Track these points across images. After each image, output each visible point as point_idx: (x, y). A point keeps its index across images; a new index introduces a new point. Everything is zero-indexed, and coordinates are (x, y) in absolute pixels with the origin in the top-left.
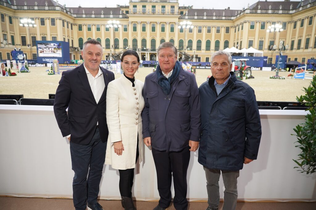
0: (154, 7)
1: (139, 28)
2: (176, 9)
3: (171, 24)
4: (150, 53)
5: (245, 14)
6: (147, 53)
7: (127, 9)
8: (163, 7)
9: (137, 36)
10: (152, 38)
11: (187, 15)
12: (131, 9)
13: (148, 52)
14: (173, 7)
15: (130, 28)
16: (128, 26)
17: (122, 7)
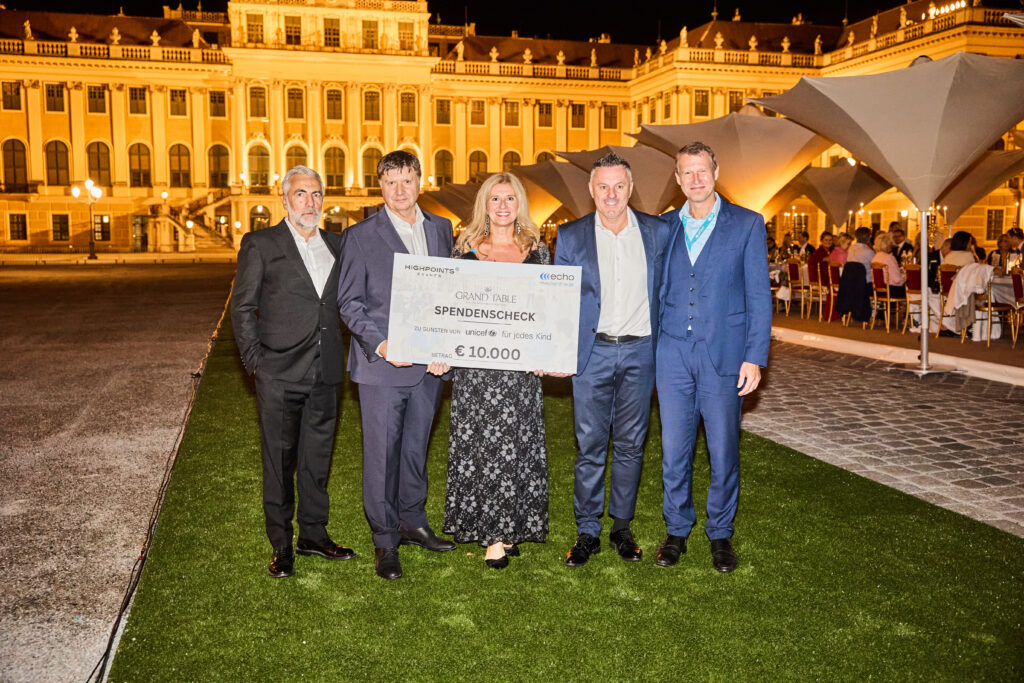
0: (332, 23)
2: (421, 37)
3: (401, 90)
5: (676, 65)
7: (210, 28)
8: (370, 25)
9: (268, 136)
11: (461, 57)
12: (241, 28)
14: (405, 26)
16: (230, 95)
17: (189, 16)
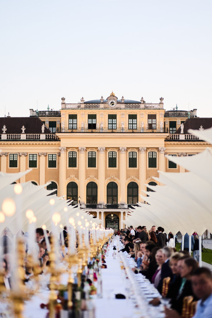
0: (112, 117)
1: (82, 160)
2: (160, 122)
3: (149, 151)
4: (105, 213)
6: (100, 213)
7: (53, 119)
8: (133, 117)
9: (77, 177)
10: (110, 180)
11: (182, 132)
12: (64, 121)
13: (103, 211)
14: (152, 117)
15: (63, 161)
16: (59, 156)
17: (42, 114)
